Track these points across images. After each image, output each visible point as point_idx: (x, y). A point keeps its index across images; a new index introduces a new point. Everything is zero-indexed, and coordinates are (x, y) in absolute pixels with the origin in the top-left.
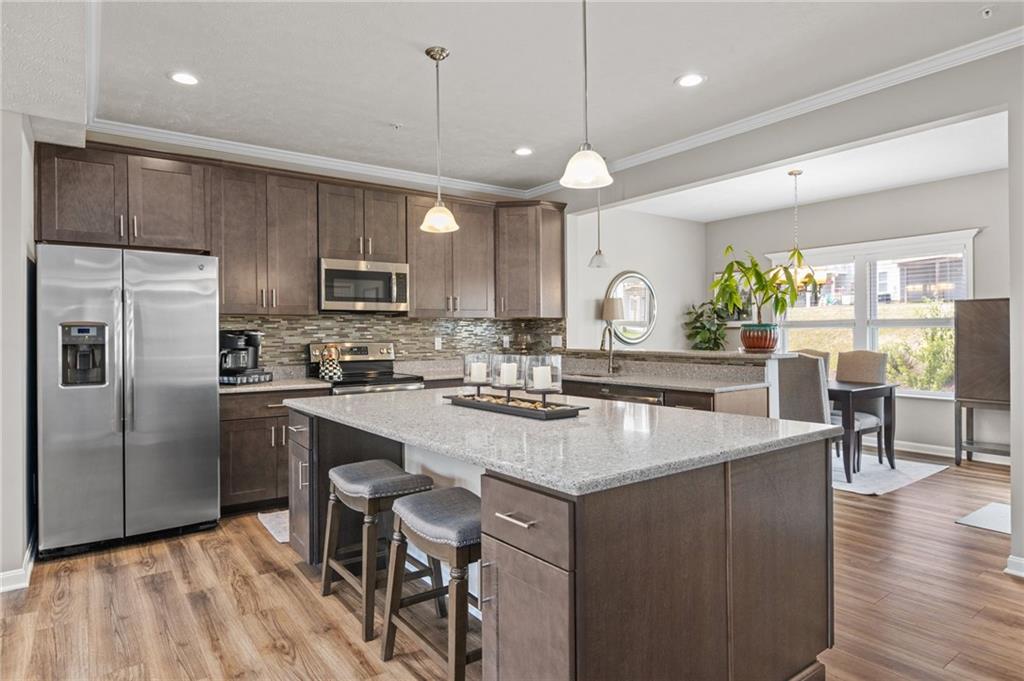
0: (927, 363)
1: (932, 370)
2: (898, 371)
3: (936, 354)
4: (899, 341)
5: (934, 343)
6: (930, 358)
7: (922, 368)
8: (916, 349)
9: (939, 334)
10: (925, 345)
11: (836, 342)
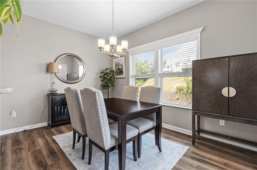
0: (186, 89)
1: (187, 91)
2: (180, 91)
3: (188, 87)
4: (181, 84)
5: (188, 85)
6: (187, 88)
7: (185, 90)
8: (184, 86)
9: (189, 83)
10: (186, 85)
11: (169, 85)
